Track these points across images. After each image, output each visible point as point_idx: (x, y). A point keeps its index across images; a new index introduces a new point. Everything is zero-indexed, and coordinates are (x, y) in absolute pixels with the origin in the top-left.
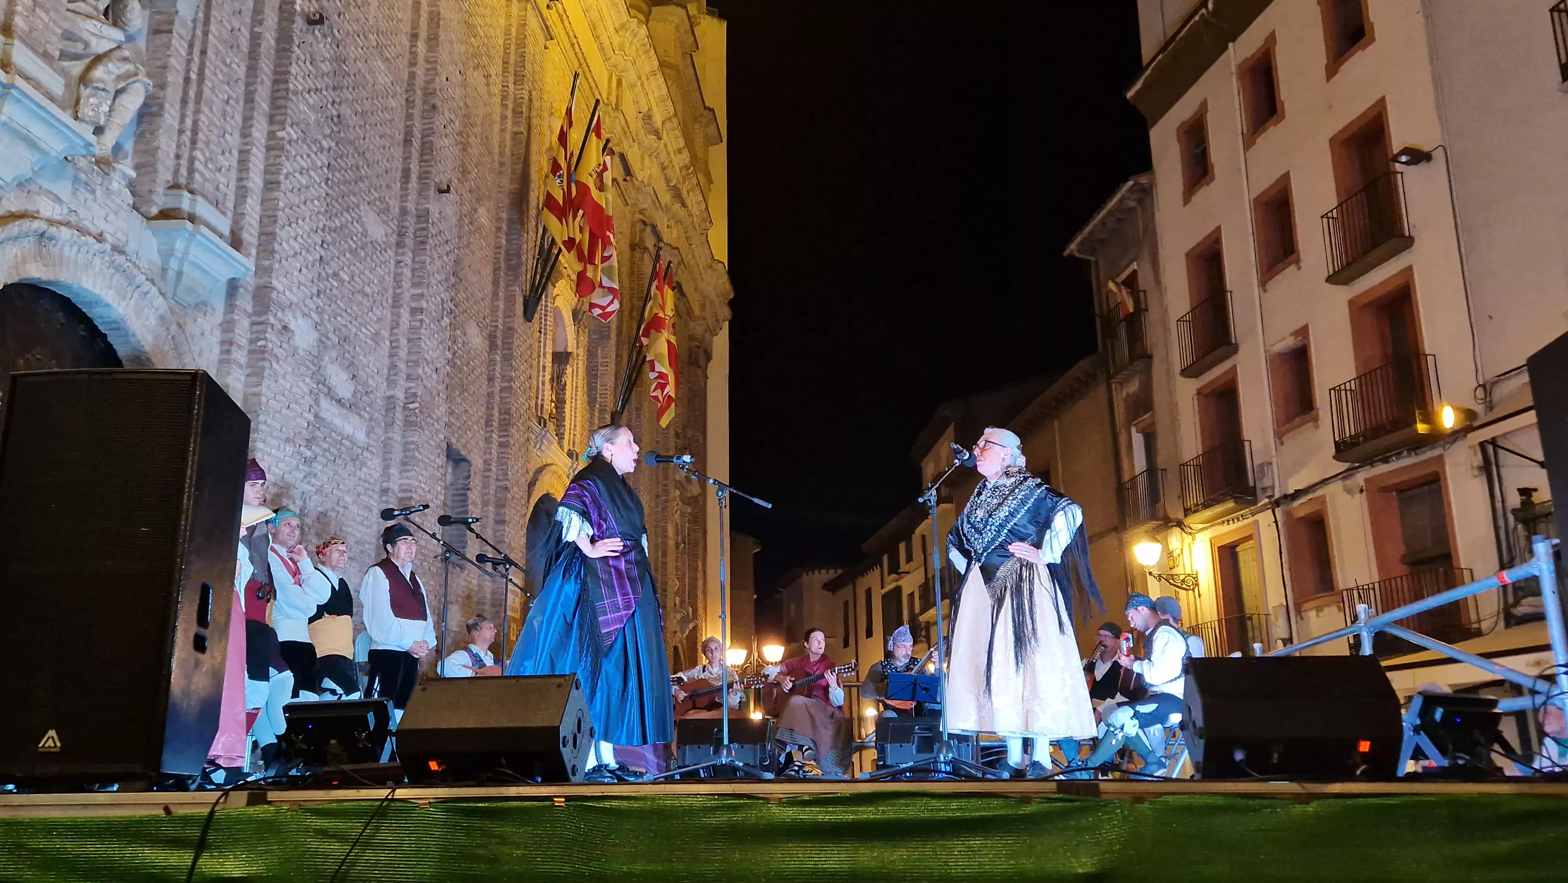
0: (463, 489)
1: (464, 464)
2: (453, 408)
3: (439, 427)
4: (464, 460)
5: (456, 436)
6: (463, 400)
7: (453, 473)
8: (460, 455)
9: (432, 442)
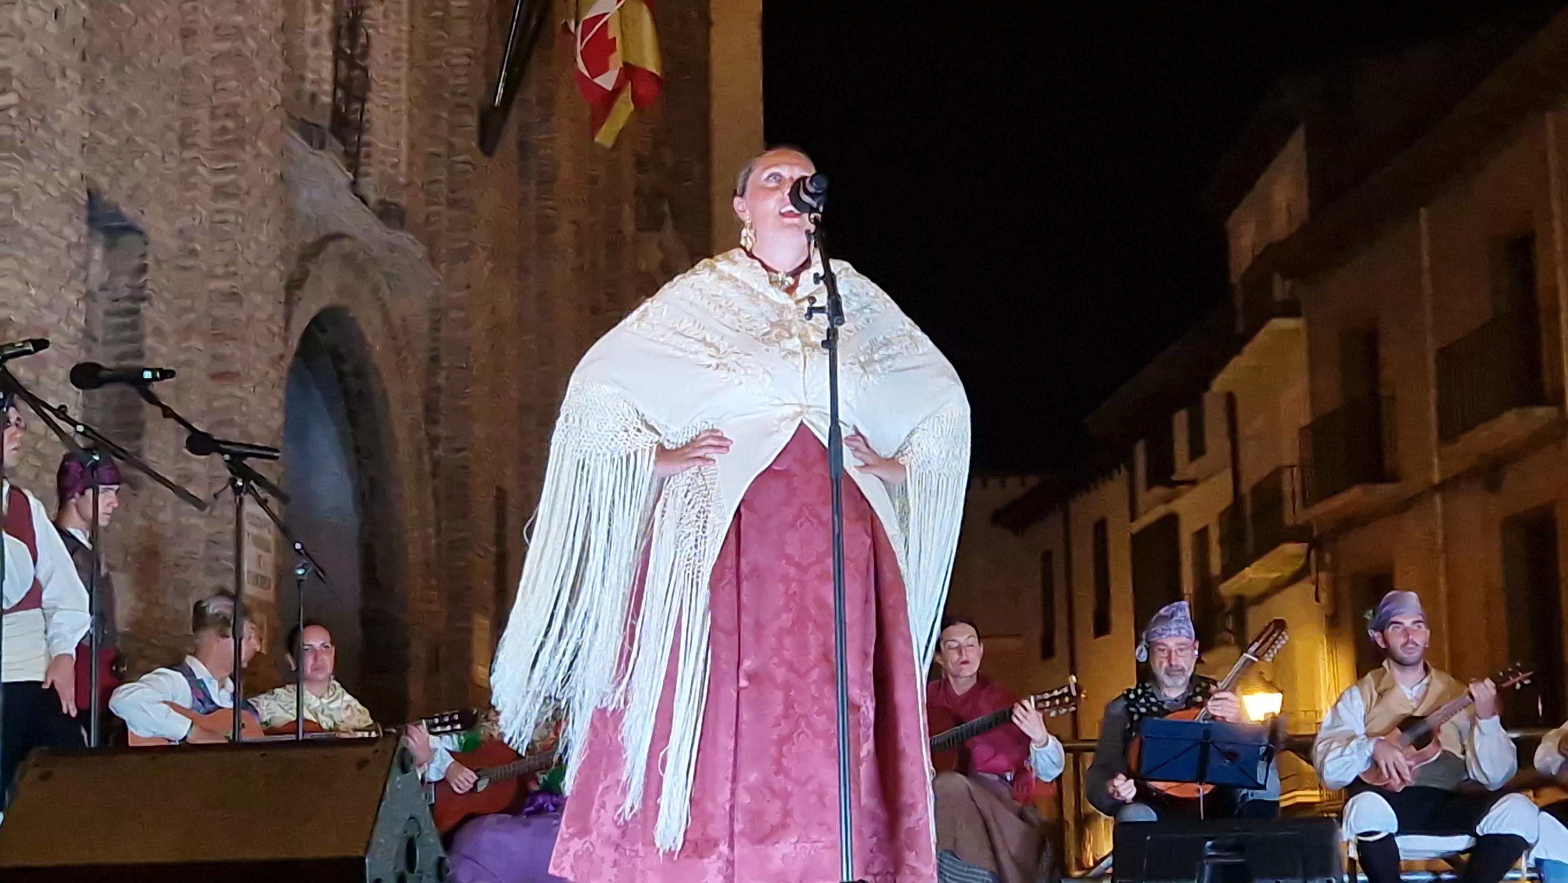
0: (131, 298)
1: (130, 239)
2: (100, 103)
3: (67, 152)
4: (130, 229)
5: (109, 169)
6: (121, 84)
7: (105, 259)
8: (118, 215)
9: (51, 189)
